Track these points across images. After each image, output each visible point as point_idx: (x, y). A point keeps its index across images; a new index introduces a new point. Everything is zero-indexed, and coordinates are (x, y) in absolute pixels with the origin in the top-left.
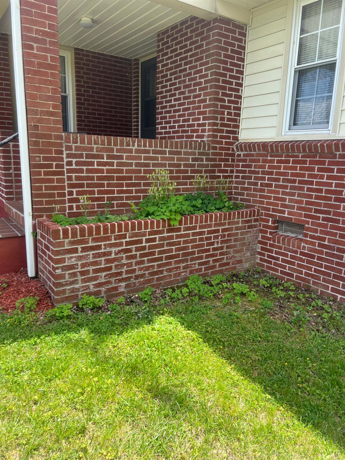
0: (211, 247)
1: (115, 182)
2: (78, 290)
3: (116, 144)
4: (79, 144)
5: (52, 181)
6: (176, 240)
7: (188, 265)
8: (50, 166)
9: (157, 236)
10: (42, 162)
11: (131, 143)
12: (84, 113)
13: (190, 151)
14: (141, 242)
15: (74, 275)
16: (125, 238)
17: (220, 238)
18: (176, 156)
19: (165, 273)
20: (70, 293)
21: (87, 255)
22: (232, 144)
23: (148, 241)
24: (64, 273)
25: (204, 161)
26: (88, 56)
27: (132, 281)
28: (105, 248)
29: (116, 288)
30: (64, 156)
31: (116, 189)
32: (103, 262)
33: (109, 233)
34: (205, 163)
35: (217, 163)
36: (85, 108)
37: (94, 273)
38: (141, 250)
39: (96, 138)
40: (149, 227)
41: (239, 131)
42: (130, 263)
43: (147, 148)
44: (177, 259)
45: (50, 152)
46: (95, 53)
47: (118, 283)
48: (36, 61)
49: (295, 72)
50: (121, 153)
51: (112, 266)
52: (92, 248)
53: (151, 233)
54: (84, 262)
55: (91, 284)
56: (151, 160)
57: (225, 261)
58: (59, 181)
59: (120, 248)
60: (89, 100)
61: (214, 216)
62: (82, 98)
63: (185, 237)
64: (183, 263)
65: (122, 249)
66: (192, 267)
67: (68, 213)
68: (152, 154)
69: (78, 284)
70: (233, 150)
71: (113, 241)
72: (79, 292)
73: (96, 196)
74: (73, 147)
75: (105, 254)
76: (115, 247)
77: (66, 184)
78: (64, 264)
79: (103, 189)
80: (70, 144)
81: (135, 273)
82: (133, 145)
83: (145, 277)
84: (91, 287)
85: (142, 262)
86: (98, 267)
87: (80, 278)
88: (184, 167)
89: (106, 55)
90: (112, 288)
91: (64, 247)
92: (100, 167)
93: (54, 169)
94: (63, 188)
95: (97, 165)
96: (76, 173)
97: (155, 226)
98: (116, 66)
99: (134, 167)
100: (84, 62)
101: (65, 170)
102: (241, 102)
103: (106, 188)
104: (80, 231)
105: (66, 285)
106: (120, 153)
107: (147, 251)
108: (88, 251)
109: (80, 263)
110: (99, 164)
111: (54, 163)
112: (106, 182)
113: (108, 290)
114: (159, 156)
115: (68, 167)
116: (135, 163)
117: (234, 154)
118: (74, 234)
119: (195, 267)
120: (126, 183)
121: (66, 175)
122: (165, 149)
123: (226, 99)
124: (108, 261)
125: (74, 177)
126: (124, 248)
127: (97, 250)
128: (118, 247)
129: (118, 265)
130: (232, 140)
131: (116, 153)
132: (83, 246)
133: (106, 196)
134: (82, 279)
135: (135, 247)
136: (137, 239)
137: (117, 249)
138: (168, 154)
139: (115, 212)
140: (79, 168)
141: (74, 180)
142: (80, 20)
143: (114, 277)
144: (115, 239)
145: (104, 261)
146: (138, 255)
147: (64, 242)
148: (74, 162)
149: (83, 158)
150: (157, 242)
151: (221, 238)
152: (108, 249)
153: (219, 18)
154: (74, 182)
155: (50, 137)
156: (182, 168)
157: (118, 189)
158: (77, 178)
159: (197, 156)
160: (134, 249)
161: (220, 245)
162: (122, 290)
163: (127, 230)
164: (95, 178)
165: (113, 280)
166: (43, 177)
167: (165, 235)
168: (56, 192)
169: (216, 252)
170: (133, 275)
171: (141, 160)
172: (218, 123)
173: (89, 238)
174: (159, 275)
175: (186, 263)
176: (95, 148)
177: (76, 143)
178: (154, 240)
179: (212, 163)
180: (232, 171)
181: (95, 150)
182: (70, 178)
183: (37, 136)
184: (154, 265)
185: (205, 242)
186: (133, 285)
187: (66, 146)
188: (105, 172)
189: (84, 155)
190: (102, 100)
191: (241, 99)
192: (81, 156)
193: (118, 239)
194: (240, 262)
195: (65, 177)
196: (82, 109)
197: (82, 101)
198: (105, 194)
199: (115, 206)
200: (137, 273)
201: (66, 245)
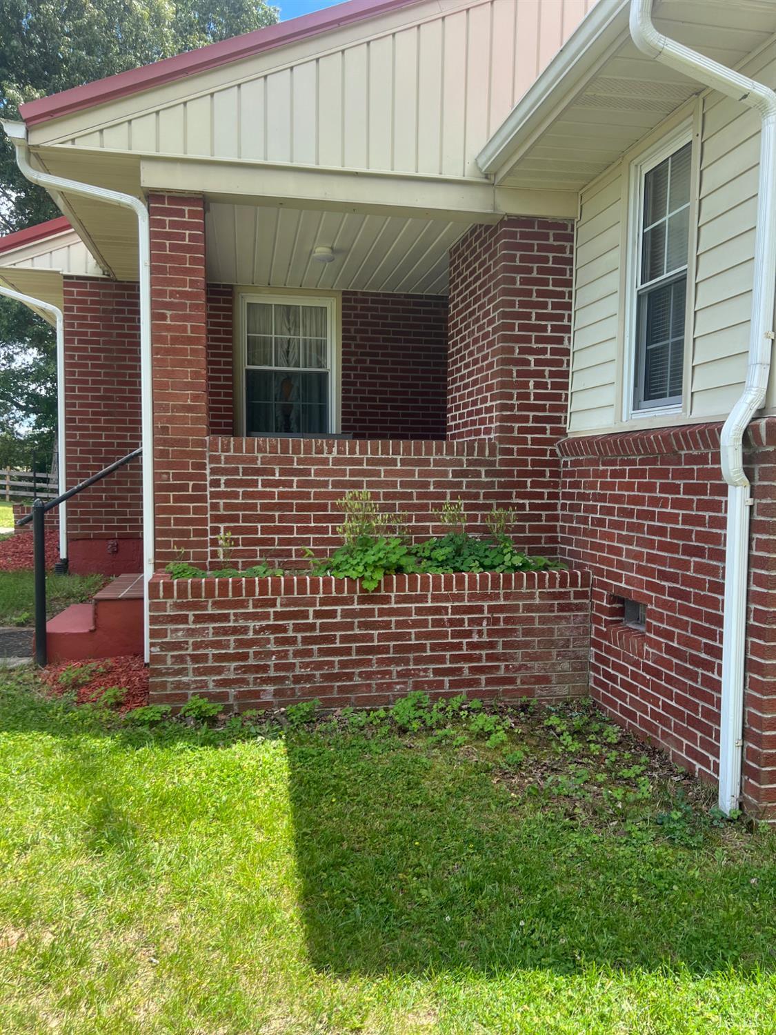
0: (465, 641)
1: (294, 513)
2: (187, 685)
3: (297, 451)
4: (232, 453)
5: (186, 510)
6: (380, 619)
7: (410, 670)
8: (185, 488)
9: (339, 608)
10: (171, 482)
11: (326, 448)
12: (355, 399)
13: (448, 458)
14: (305, 615)
15: (181, 659)
16: (274, 605)
17: (485, 623)
18: (417, 469)
19: (357, 680)
20: (173, 689)
21: (204, 629)
22: (550, 442)
23: (318, 614)
24: (164, 653)
25: (483, 476)
26: (366, 301)
27: (288, 685)
28: (236, 621)
29: (256, 694)
30: (208, 472)
31: (295, 525)
32: (232, 644)
33: (244, 595)
34: (484, 479)
35: (515, 479)
36: (356, 392)
37: (215, 661)
38: (305, 631)
39: (261, 442)
40: (321, 591)
41: (566, 417)
42: (283, 651)
43: (358, 455)
44: (384, 656)
45: (185, 466)
46: (378, 295)
47: (260, 684)
48: (169, 335)
49: (639, 297)
50: (307, 465)
51: (248, 653)
52: (212, 618)
53: (324, 602)
54: (199, 640)
55: (211, 679)
56: (365, 477)
57: (502, 673)
58: (196, 510)
59: (264, 623)
60: (364, 377)
61: (466, 579)
62: (352, 373)
63: (401, 615)
64: (398, 665)
65: (267, 625)
66: (420, 677)
67: (210, 562)
68: (367, 465)
69: (187, 676)
70: (553, 453)
71: (251, 610)
72: (188, 689)
73: (259, 535)
74: (223, 458)
75: (235, 631)
76: (254, 620)
77: (208, 516)
78: (164, 640)
79: (272, 524)
80: (217, 454)
81: (293, 671)
82: (330, 452)
83: (315, 682)
84: (211, 685)
85: (309, 653)
86: (224, 651)
87: (190, 666)
88: (434, 488)
89: (399, 296)
90: (249, 692)
91: (166, 611)
92: (268, 489)
93: (190, 493)
94: (204, 522)
95: (262, 486)
96: (226, 499)
97: (334, 590)
98: (418, 312)
99: (330, 489)
100: (359, 312)
101: (208, 493)
102: (568, 361)
103: (277, 524)
104: (192, 588)
105: (168, 674)
106: (303, 465)
107: (317, 633)
108: (205, 622)
109: (191, 641)
110: (266, 484)
111: (191, 483)
112: (277, 514)
113: (241, 695)
114: (382, 468)
115: (213, 489)
116: (333, 481)
117: (558, 462)
118: (182, 592)
119: (427, 677)
120: (314, 515)
121: (209, 501)
122: (395, 457)
123: (531, 358)
124: (240, 643)
125: (222, 504)
126: (271, 623)
127: (221, 621)
128: (259, 620)
129: (260, 653)
130: (551, 434)
131: (298, 464)
132: (196, 613)
133: (276, 537)
134: (194, 669)
135: (293, 624)
136: (296, 609)
137: (259, 624)
138: (399, 464)
139: (294, 565)
140: (231, 491)
141: (222, 510)
142: (311, 252)
143: (252, 673)
144: (255, 606)
145: (235, 642)
146: (299, 639)
147: (166, 603)
148: (222, 481)
149: (238, 475)
150: (339, 619)
151: (487, 625)
152: (242, 623)
153: (506, 218)
154: (222, 512)
155: (185, 443)
156: (432, 489)
157: (299, 525)
158: (227, 507)
159: (465, 467)
160: (291, 627)
161: (485, 639)
162: (269, 698)
163: (276, 591)
164: (259, 506)
165: (251, 677)
166: (171, 504)
167: (356, 606)
168: (191, 528)
169: (477, 652)
170: (290, 674)
171: (345, 476)
172: (514, 405)
173: (207, 601)
174: (344, 681)
175: (405, 665)
176: (259, 459)
177: (228, 451)
178: (332, 614)
179: (503, 480)
180: (553, 496)
181: (259, 462)
182: (215, 507)
183: (165, 442)
184: (334, 661)
185: (449, 630)
186: (289, 692)
187: (211, 456)
188: (276, 497)
189: (241, 470)
190: (389, 374)
191: (569, 355)
192: (235, 472)
193: (261, 607)
194: (544, 680)
195: (208, 505)
196: (350, 393)
197: (352, 379)
198: (274, 534)
199: (294, 555)
200: (298, 672)
201: (168, 609)
